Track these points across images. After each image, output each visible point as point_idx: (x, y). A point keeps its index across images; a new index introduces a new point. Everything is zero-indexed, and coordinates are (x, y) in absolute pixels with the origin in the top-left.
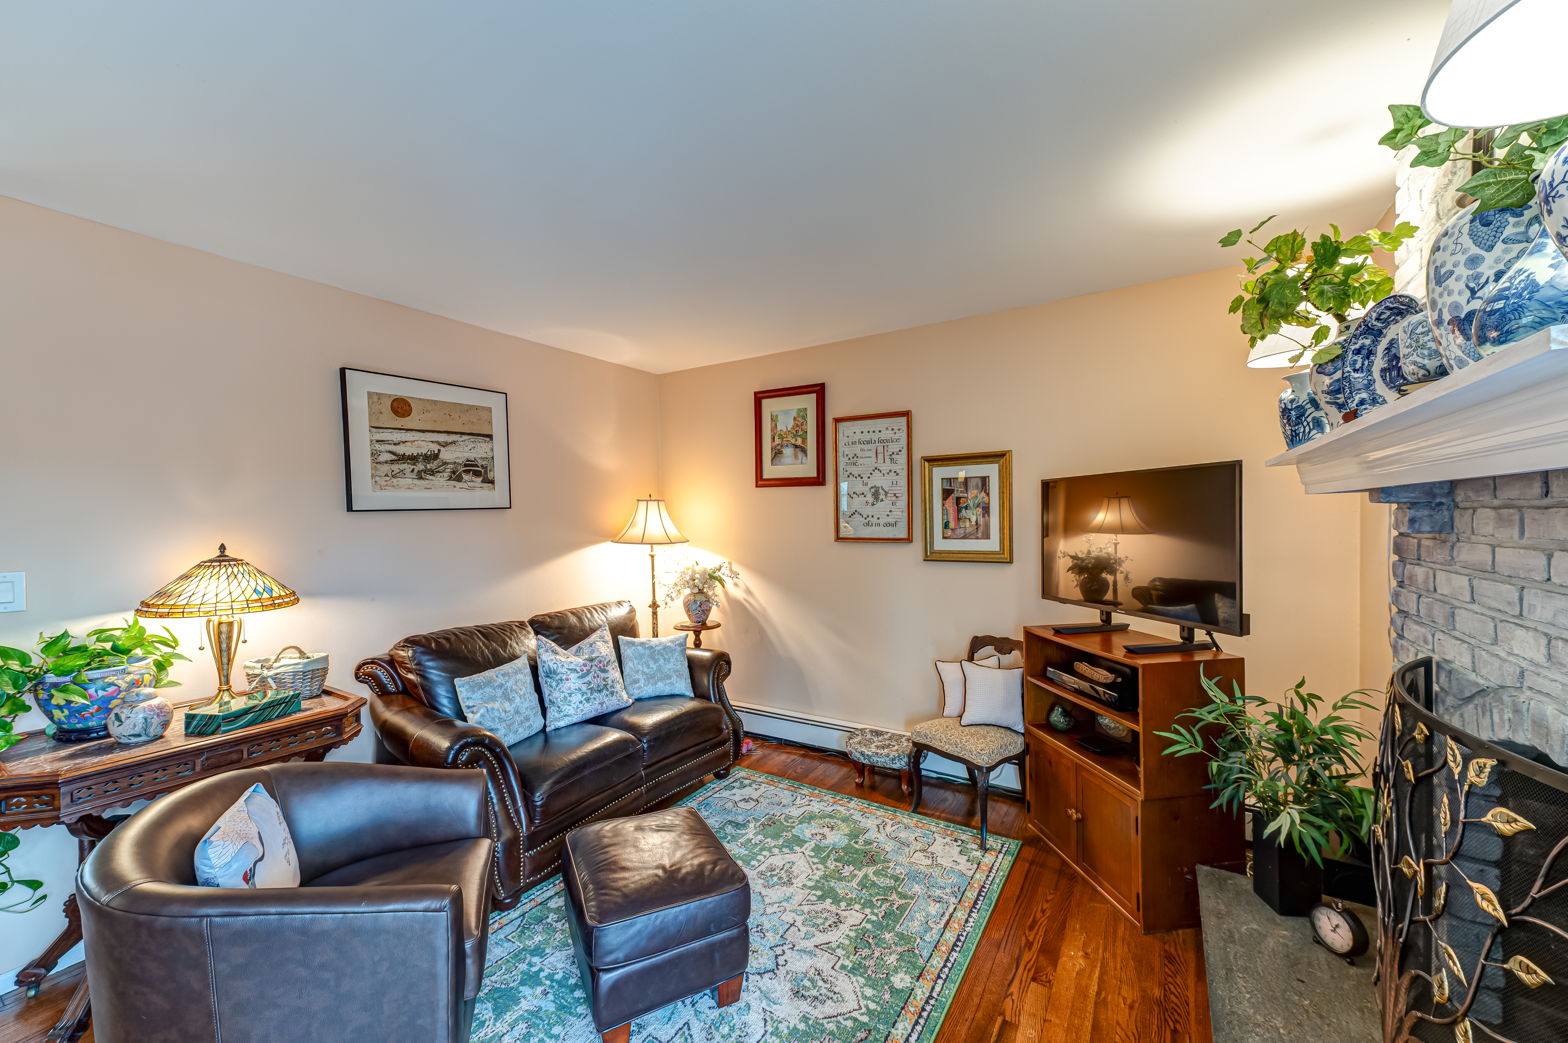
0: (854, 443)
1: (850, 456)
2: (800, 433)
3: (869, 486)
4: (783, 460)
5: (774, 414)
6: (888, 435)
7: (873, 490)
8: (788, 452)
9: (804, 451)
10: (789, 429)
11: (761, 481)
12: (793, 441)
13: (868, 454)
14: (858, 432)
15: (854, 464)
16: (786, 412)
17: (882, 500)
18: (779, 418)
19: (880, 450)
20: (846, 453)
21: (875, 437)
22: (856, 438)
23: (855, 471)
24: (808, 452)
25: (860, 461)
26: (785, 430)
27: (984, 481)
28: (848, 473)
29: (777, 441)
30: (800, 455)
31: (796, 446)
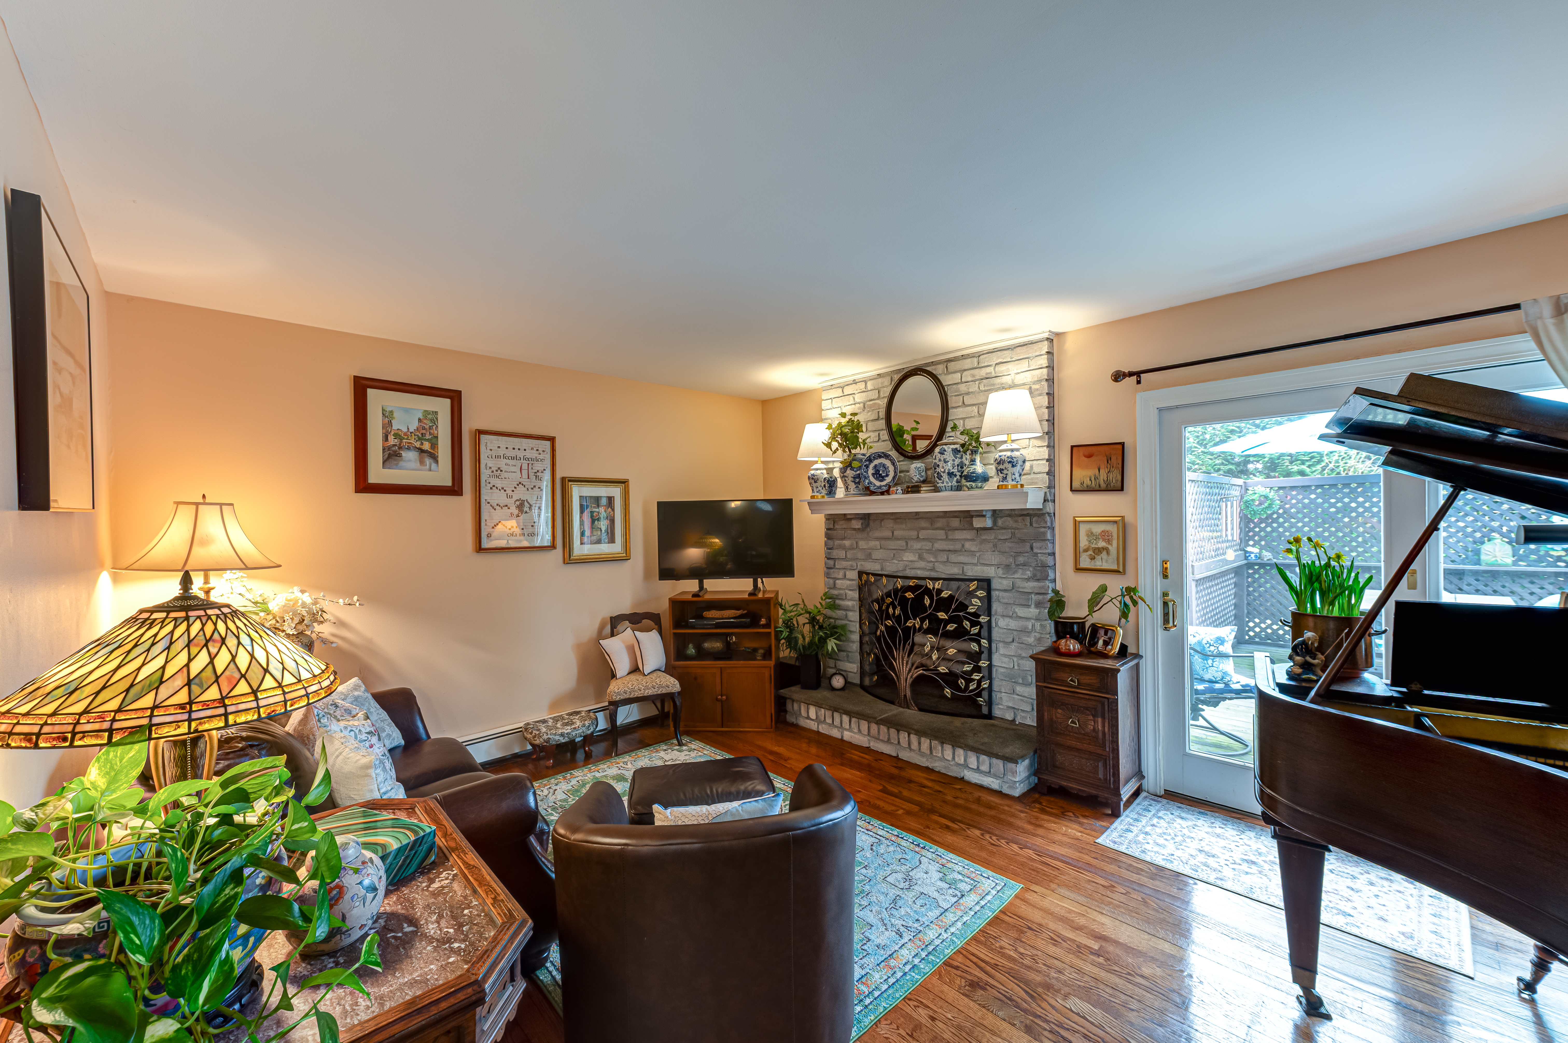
0: (499, 457)
1: (494, 469)
2: (428, 437)
3: (515, 498)
4: (402, 464)
5: (388, 409)
6: (534, 454)
7: (518, 503)
8: (410, 456)
9: (434, 458)
10: (411, 430)
11: (363, 485)
12: (418, 444)
13: (513, 469)
14: (503, 446)
15: (497, 477)
16: (407, 410)
17: (526, 512)
18: (395, 415)
19: (525, 466)
20: (489, 465)
21: (520, 454)
22: (501, 452)
23: (498, 483)
24: (439, 459)
25: (504, 475)
26: (405, 430)
27: (610, 499)
28: (491, 485)
29: (392, 441)
30: (428, 461)
31: (421, 451)
